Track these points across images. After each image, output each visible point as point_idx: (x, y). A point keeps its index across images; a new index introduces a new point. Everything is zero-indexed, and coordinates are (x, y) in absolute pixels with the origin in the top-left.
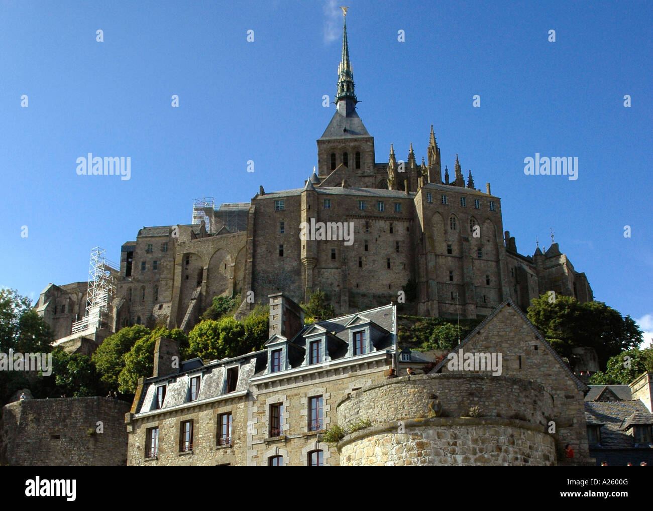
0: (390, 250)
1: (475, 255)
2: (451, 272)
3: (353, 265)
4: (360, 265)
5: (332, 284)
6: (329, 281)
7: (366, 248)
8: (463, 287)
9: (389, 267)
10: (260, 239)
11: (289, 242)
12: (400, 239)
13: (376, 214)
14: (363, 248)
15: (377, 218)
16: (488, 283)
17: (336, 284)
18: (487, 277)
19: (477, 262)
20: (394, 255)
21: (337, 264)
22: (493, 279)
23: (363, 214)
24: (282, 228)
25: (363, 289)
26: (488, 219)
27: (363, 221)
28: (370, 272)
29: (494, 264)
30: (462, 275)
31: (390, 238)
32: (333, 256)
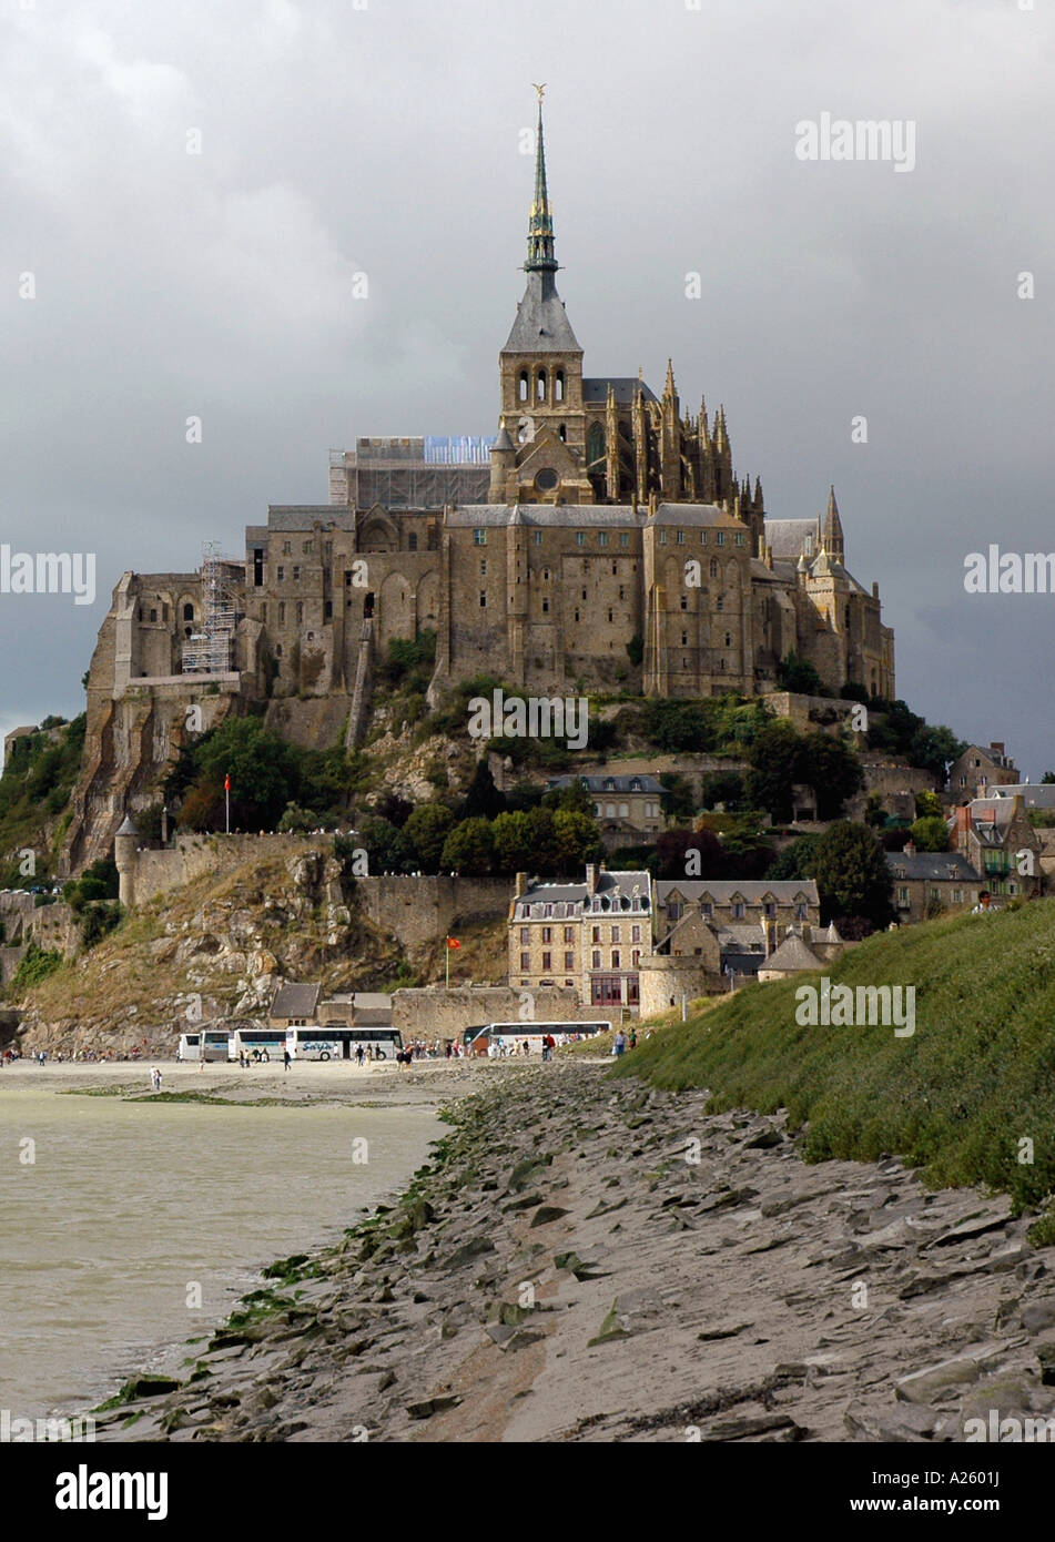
0: (614, 597)
1: (714, 608)
2: (684, 633)
3: (569, 618)
4: (577, 619)
5: (544, 645)
6: (541, 642)
7: (584, 597)
8: (697, 652)
9: (611, 619)
10: (458, 580)
11: (492, 588)
12: (625, 582)
13: (597, 551)
14: (580, 596)
15: (597, 556)
16: (728, 643)
17: (549, 644)
18: (728, 634)
19: (715, 617)
20: (618, 604)
21: (549, 618)
22: (734, 638)
23: (581, 552)
24: (484, 568)
25: (579, 651)
26: (733, 557)
27: (581, 560)
28: (588, 627)
29: (737, 617)
30: (697, 636)
31: (613, 581)
32: (545, 607)
